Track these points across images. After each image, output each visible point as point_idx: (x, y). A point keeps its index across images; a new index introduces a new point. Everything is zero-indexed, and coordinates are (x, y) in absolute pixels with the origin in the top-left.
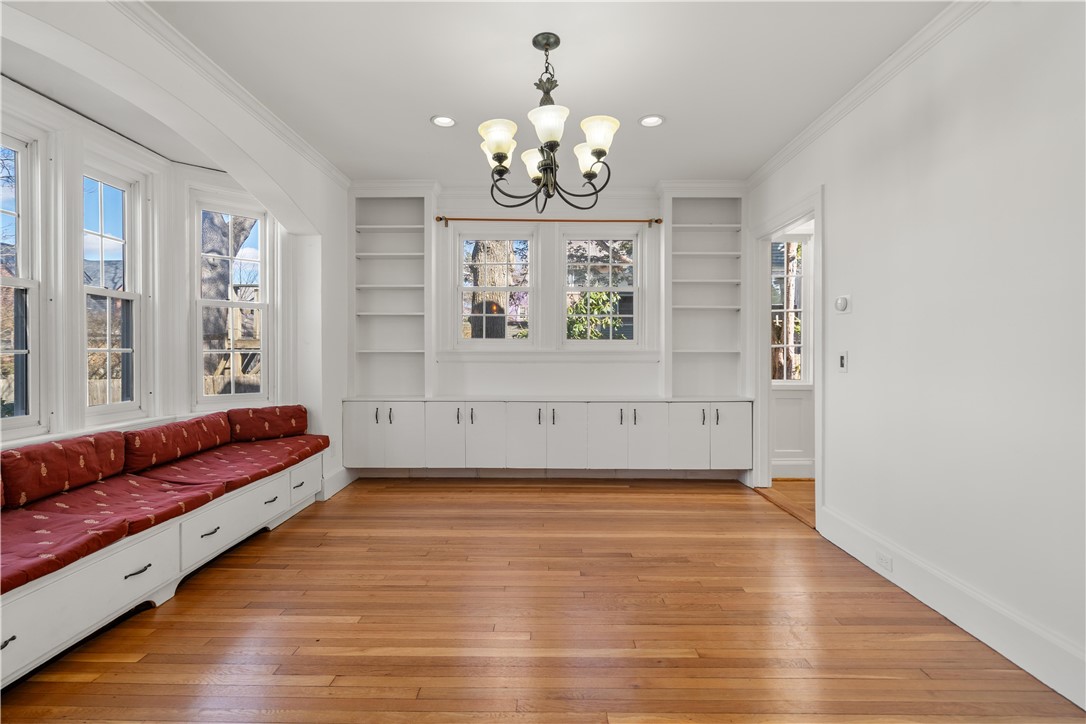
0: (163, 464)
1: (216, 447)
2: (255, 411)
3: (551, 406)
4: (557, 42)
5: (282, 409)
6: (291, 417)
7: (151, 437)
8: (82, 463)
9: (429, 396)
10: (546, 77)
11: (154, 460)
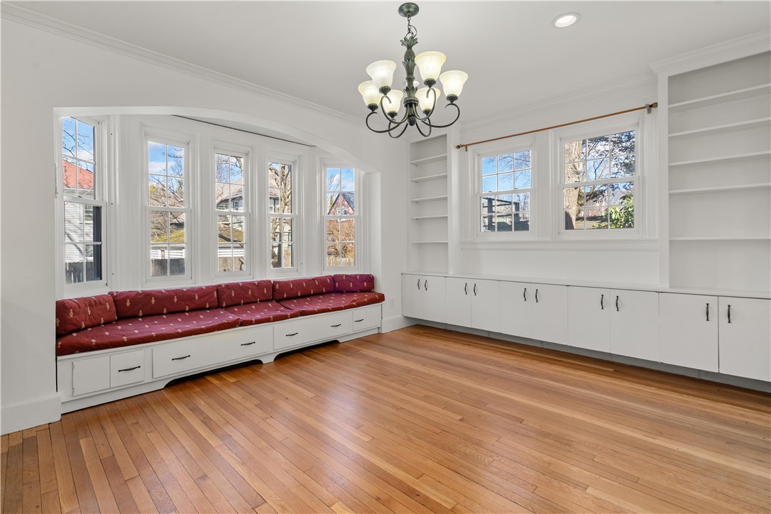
0: (289, 299)
1: (309, 295)
2: (346, 276)
3: (535, 287)
4: (417, 9)
5: (361, 276)
6: (364, 281)
7: (284, 285)
8: (250, 293)
9: (451, 273)
10: (409, 37)
11: (285, 296)
